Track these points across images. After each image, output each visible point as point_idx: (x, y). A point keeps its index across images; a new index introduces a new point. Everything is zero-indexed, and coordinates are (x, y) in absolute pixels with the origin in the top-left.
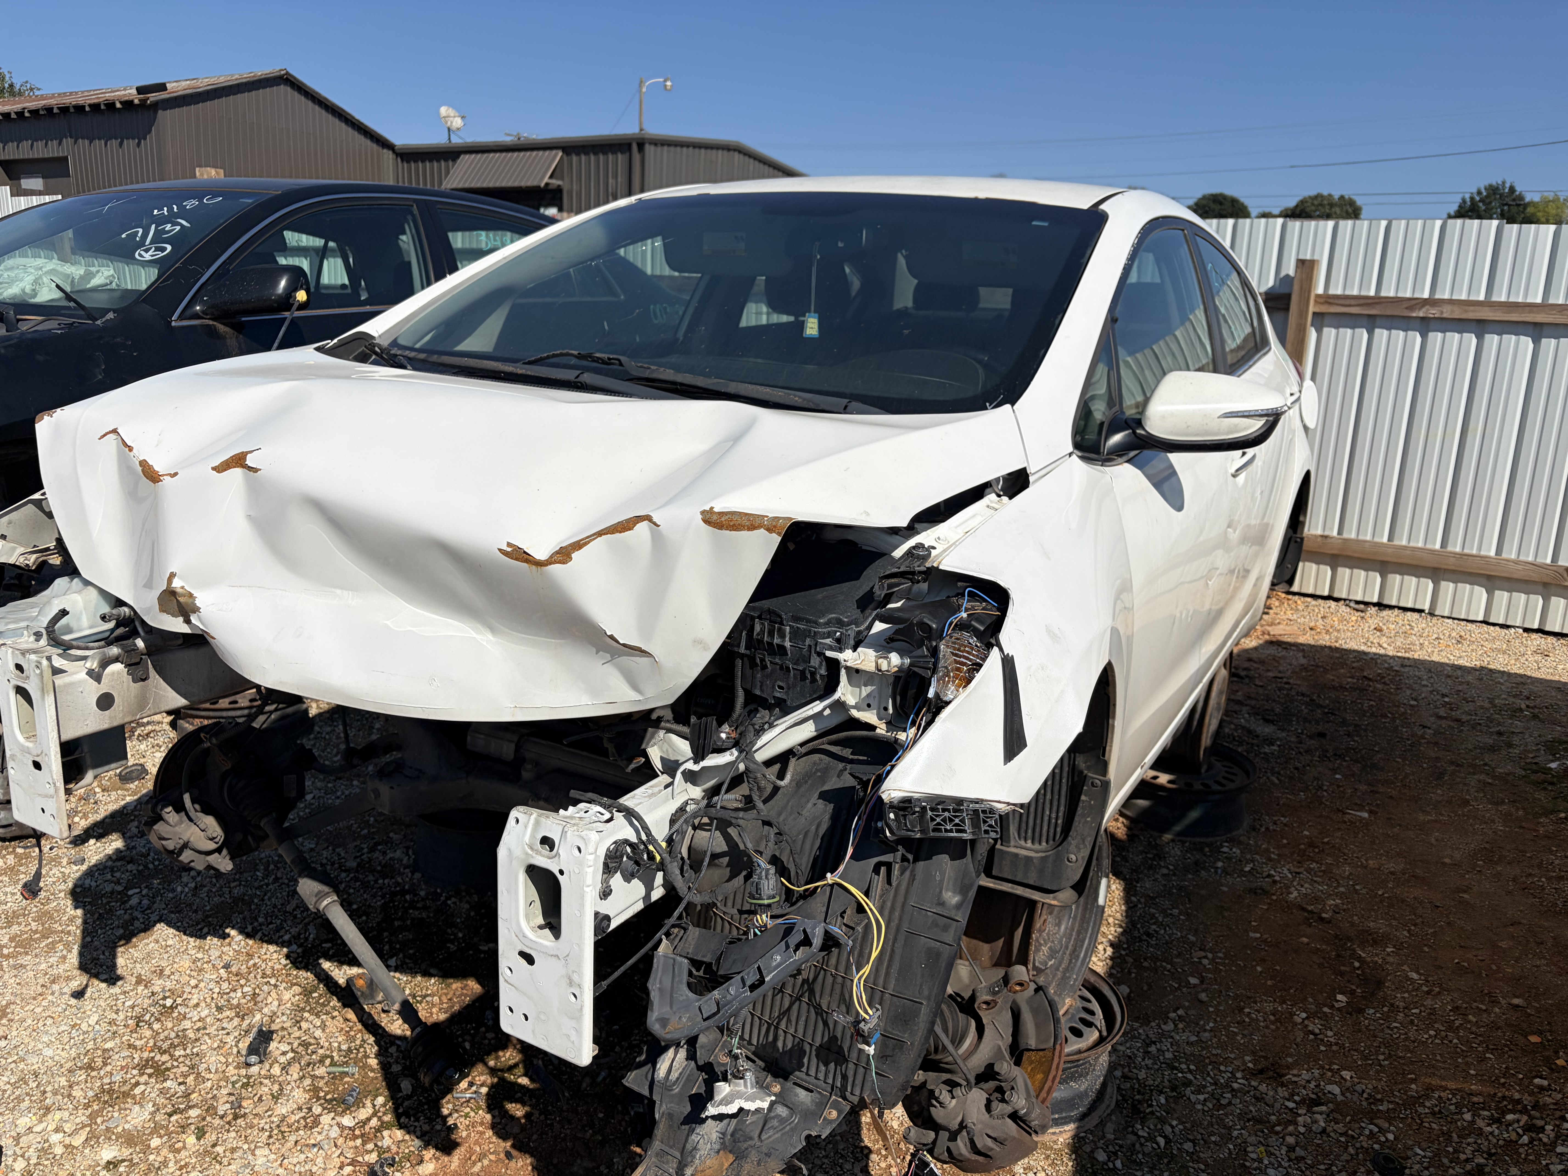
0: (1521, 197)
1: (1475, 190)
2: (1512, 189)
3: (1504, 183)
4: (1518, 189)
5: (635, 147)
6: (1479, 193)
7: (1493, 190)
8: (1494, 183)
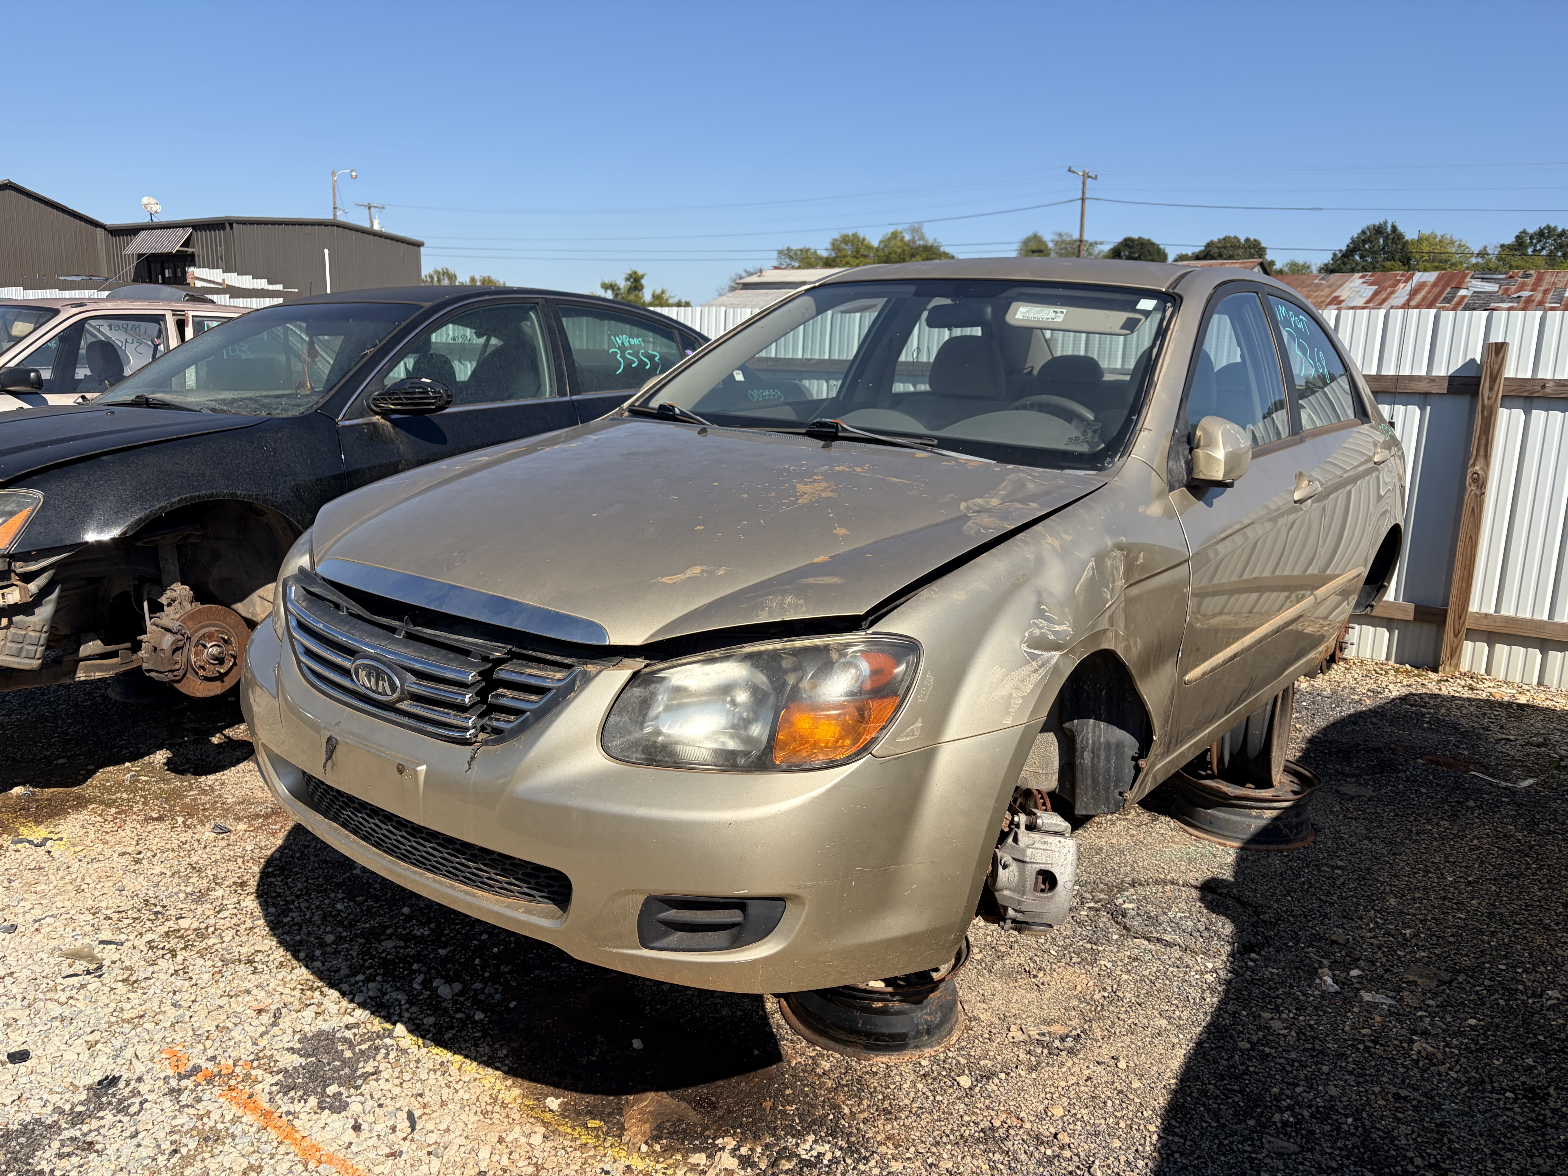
0: (1400, 236)
1: (1360, 231)
2: (1394, 228)
3: (1386, 223)
4: (1401, 228)
5: (227, 226)
6: (1363, 232)
7: (1378, 230)
8: (1377, 224)
